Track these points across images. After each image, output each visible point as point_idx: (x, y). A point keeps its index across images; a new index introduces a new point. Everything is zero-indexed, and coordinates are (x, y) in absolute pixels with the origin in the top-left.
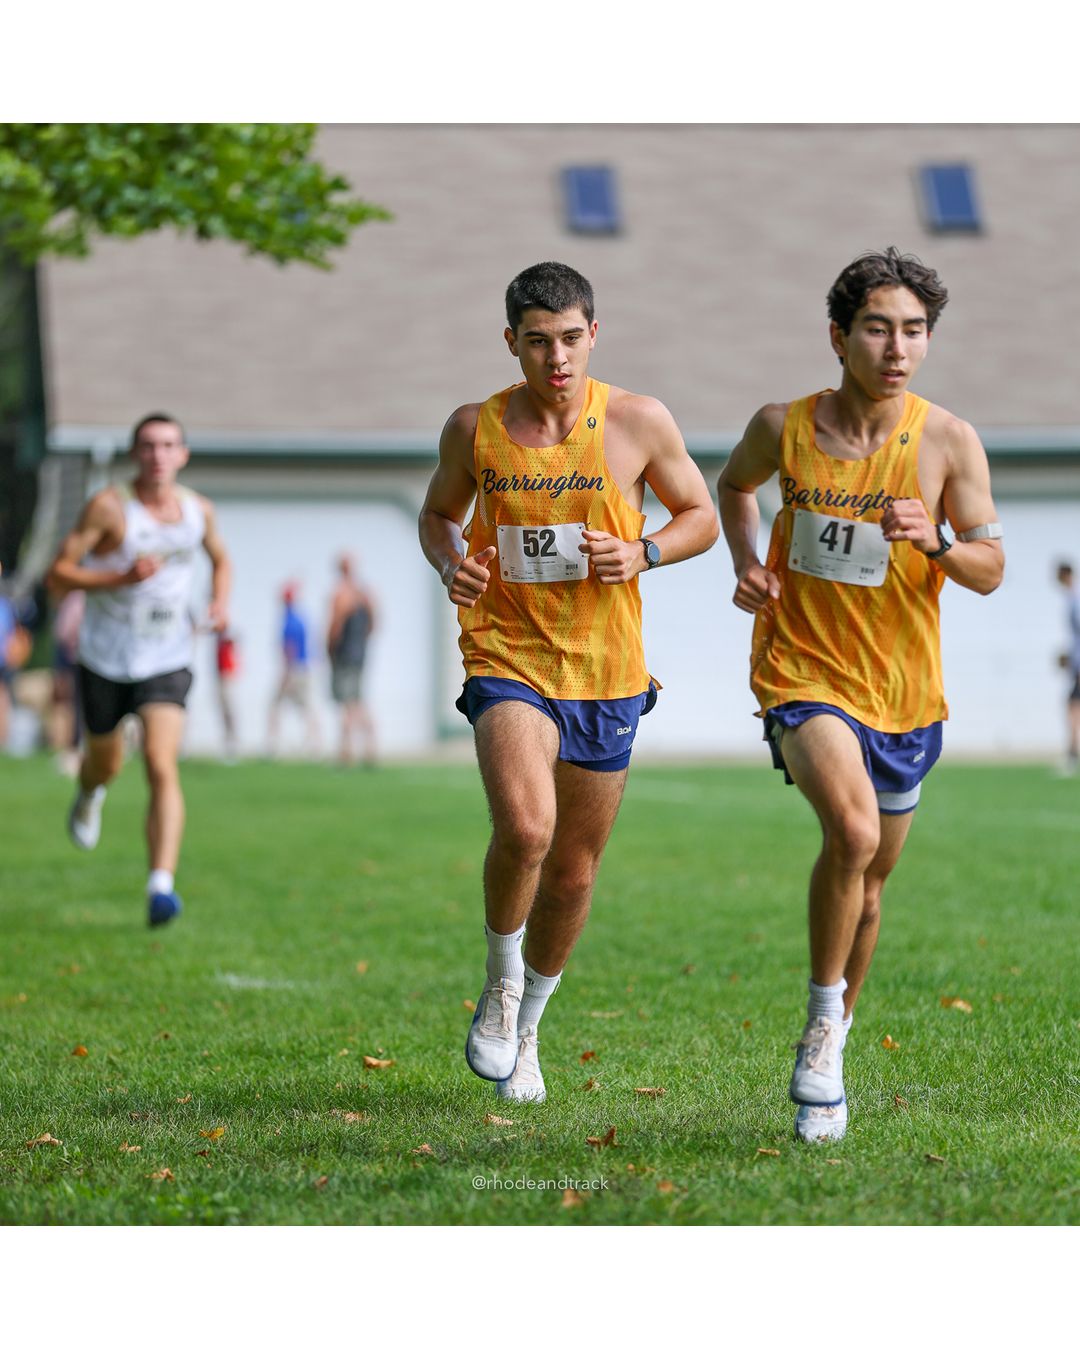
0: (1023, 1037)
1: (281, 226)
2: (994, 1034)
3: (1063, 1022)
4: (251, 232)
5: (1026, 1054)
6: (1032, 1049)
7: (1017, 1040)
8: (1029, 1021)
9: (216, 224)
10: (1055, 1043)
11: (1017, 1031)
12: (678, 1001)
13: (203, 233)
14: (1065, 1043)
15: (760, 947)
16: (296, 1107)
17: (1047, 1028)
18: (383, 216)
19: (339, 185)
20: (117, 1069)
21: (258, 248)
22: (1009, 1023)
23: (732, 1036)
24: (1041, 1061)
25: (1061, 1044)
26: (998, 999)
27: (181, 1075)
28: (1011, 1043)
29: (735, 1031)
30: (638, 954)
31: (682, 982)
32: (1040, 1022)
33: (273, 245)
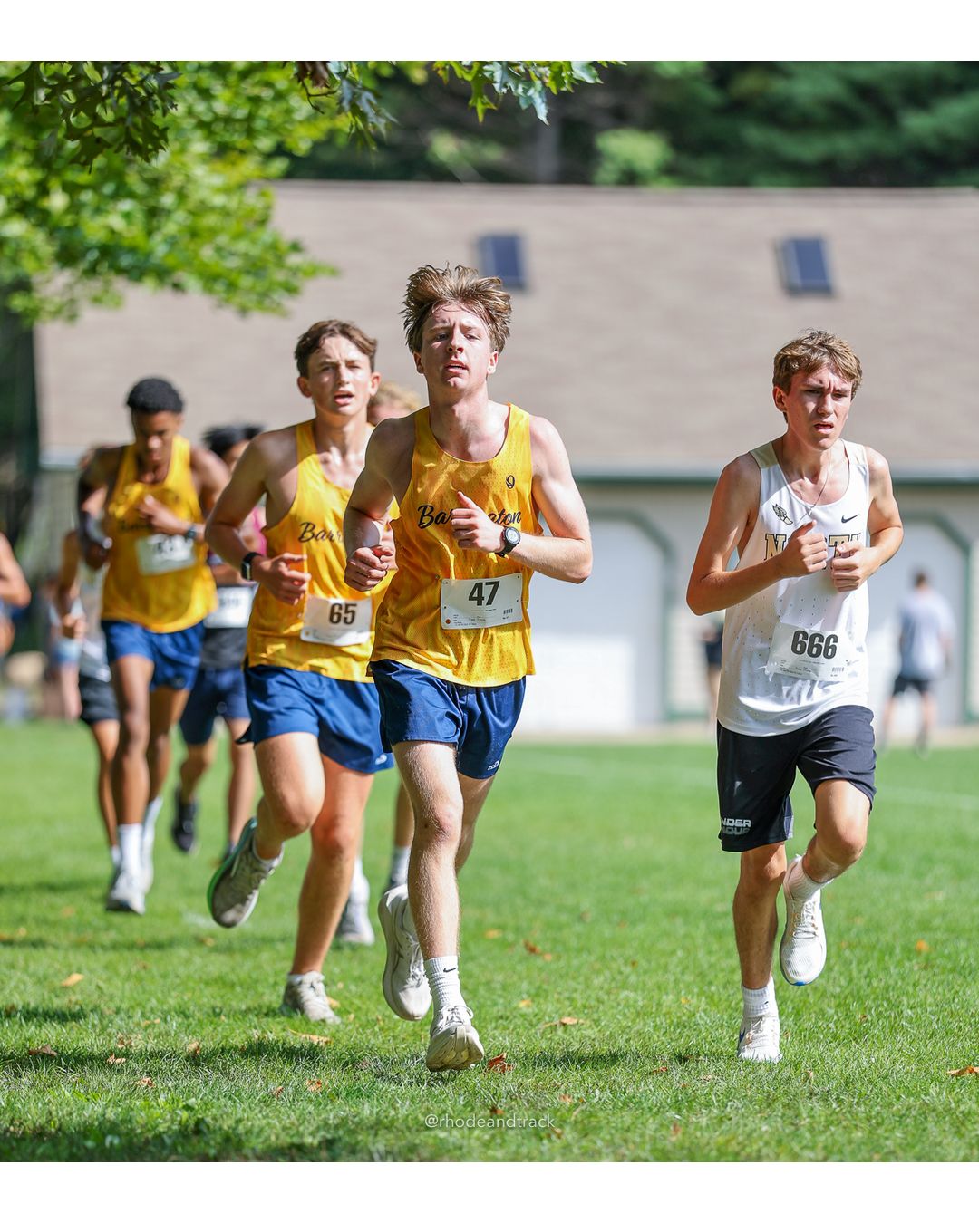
0: (865, 978)
1: (246, 282)
2: (841, 974)
3: (899, 964)
4: (219, 287)
5: (868, 991)
6: (873, 987)
7: (860, 980)
8: (869, 964)
9: (192, 283)
10: (891, 982)
11: (860, 972)
12: (573, 943)
13: (177, 287)
14: (900, 983)
15: (644, 898)
16: (255, 1028)
17: (886, 969)
18: (334, 272)
19: (296, 247)
21: (225, 302)
22: (854, 965)
23: (621, 973)
24: (880, 997)
25: (896, 983)
26: (844, 945)
27: (158, 1000)
28: (855, 981)
29: (623, 969)
30: (540, 904)
31: (579, 928)
32: (878, 963)
33: (238, 299)
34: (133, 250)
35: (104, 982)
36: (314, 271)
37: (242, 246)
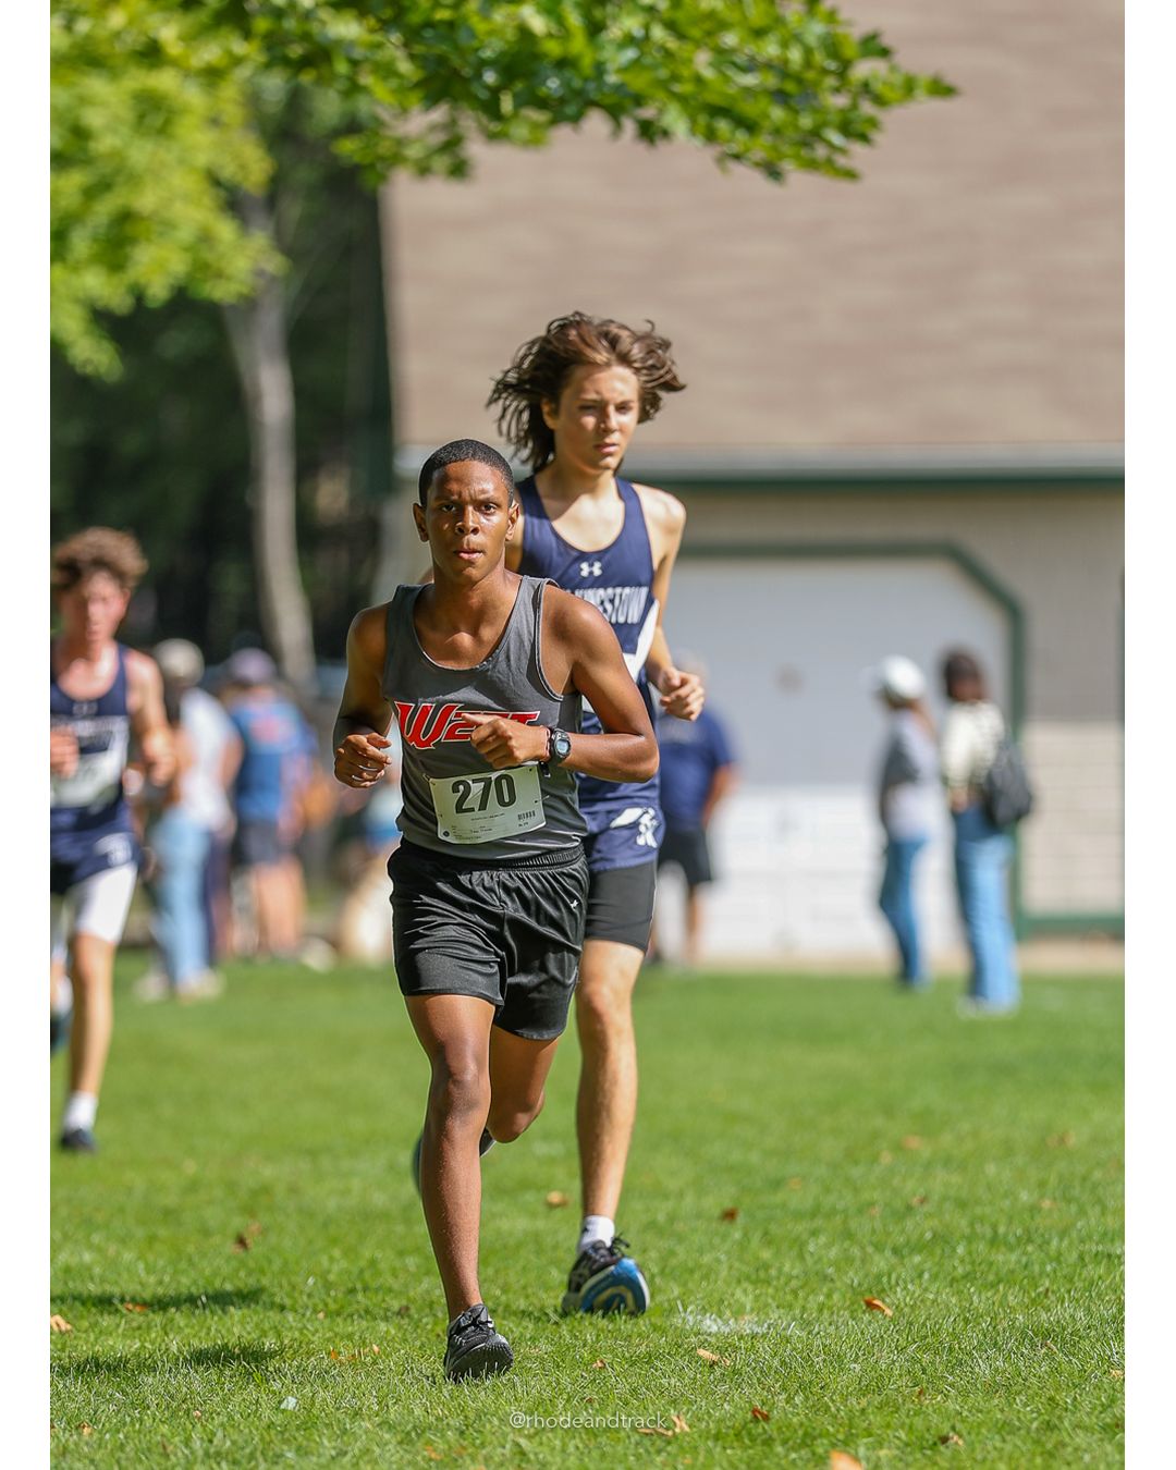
1: (777, 114)
9: (675, 120)
13: (650, 132)
18: (942, 89)
19: (874, 46)
20: (529, 1461)
21: (737, 157)
33: (760, 147)
34: (564, 64)
35: (529, 1437)
36: (909, 87)
37: (770, 49)
